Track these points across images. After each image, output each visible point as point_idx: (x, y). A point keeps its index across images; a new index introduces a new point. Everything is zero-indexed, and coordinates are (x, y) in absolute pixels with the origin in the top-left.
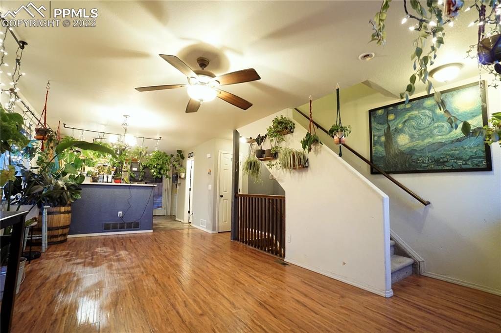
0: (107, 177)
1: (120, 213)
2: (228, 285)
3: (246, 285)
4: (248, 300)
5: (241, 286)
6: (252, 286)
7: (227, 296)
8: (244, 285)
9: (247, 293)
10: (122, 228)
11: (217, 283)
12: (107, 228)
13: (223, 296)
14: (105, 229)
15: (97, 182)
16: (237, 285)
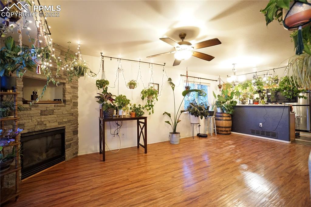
0: (250, 101)
1: (261, 124)
10: (263, 134)
12: (253, 133)
14: (252, 133)
15: (244, 104)
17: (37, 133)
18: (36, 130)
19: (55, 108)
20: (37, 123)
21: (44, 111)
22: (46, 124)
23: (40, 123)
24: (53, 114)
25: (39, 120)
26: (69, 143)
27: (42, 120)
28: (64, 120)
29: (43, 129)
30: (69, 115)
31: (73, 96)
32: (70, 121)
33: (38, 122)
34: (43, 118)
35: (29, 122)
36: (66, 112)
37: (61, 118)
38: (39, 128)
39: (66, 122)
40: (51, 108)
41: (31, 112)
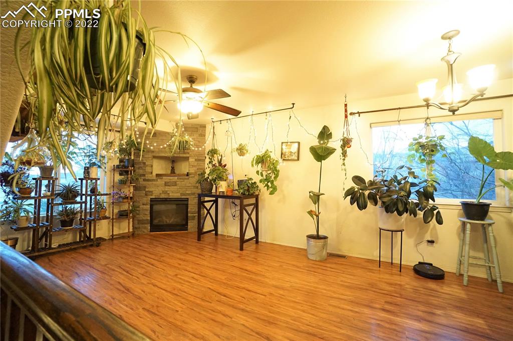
2: (164, 303)
3: (141, 310)
4: (140, 291)
5: (147, 307)
6: (132, 309)
7: (161, 290)
8: (143, 309)
9: (140, 298)
11: (180, 305)
13: (166, 291)
16: (153, 306)
17: (161, 200)
18: (161, 197)
19: (178, 180)
20: (161, 192)
21: (168, 182)
22: (169, 194)
23: (165, 192)
24: (176, 186)
25: (163, 189)
26: (192, 215)
27: (166, 190)
28: (187, 192)
29: (166, 197)
30: (193, 187)
31: (198, 169)
32: (194, 193)
33: (163, 191)
34: (167, 188)
35: (155, 190)
36: (190, 185)
37: (185, 190)
38: (163, 196)
39: (189, 194)
40: (174, 180)
41: (157, 183)
